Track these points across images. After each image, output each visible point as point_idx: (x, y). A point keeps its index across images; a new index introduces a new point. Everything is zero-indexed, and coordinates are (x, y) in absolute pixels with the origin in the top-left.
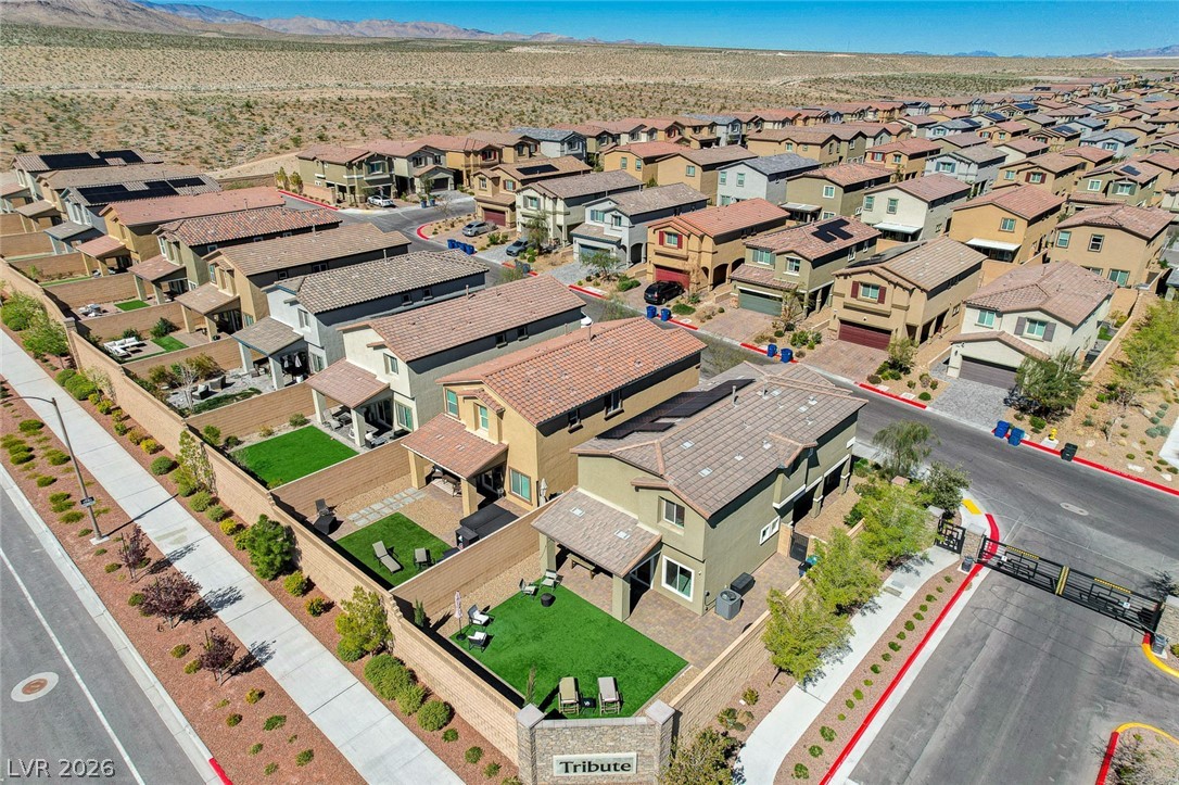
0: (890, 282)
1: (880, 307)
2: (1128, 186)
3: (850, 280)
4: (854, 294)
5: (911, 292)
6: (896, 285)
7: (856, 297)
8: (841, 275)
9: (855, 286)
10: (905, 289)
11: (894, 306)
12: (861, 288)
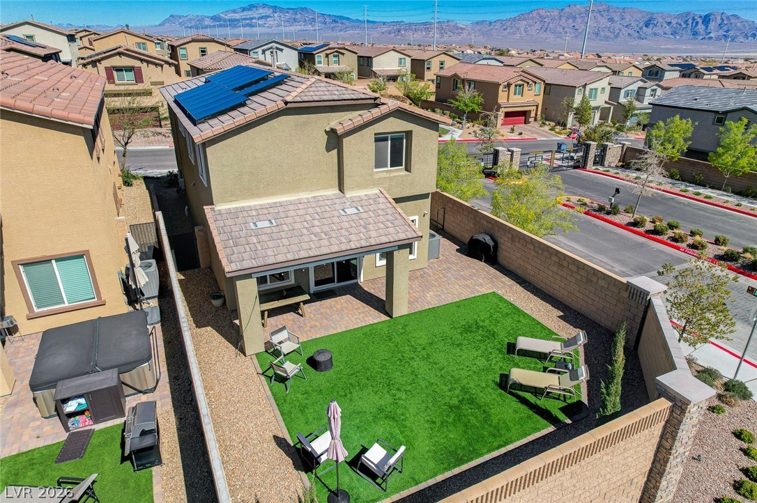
0: (142, 60)
1: (140, 87)
2: (159, 44)
3: (102, 66)
4: (110, 79)
5: (162, 66)
6: (148, 62)
7: (114, 83)
8: (88, 64)
9: (109, 71)
10: (156, 65)
11: (153, 84)
12: (115, 73)
